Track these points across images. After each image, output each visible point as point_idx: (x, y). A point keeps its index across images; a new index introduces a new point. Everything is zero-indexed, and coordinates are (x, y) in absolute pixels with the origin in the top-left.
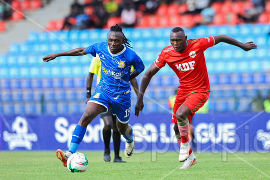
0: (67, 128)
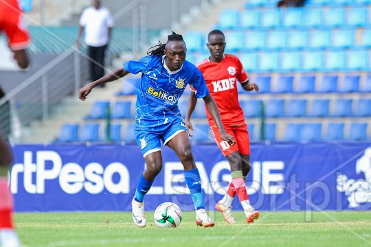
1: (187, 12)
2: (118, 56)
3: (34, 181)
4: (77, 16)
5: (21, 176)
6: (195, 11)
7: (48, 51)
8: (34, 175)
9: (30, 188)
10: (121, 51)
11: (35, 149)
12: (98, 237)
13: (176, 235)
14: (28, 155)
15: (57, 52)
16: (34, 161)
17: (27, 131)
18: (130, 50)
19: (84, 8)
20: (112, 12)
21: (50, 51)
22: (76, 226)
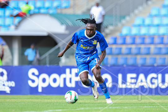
0: (38, 76)
1: (137, 8)
2: (107, 27)
3: (71, 82)
4: (89, 10)
5: (65, 79)
6: (140, 8)
7: (76, 25)
8: (71, 79)
9: (69, 85)
10: (108, 25)
11: (71, 68)
12: (98, 106)
13: (132, 105)
14: (68, 70)
15: (80, 25)
16: (71, 73)
17: (68, 60)
18: (112, 25)
19: (92, 6)
20: (104, 8)
21: (77, 25)
22: (89, 101)
